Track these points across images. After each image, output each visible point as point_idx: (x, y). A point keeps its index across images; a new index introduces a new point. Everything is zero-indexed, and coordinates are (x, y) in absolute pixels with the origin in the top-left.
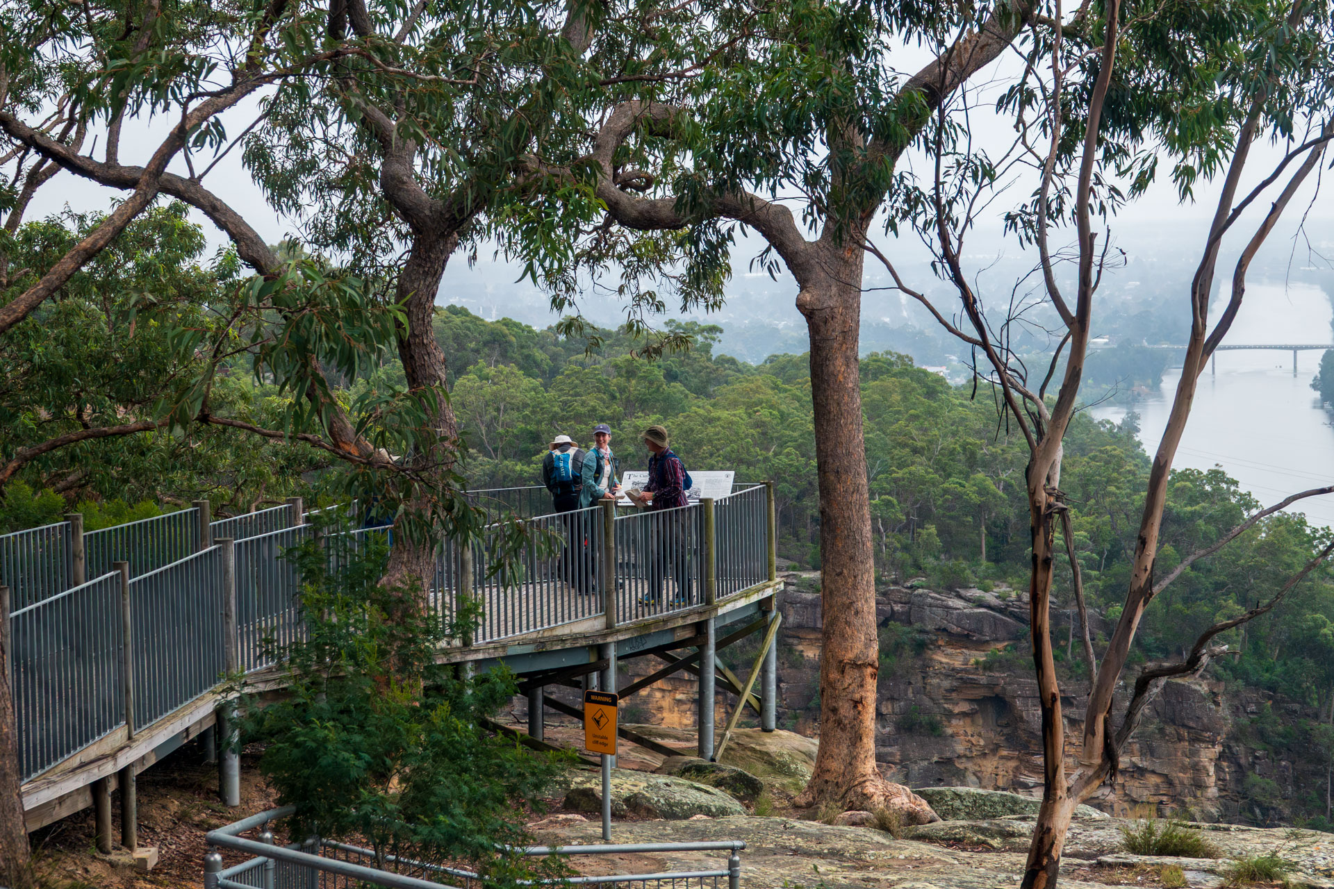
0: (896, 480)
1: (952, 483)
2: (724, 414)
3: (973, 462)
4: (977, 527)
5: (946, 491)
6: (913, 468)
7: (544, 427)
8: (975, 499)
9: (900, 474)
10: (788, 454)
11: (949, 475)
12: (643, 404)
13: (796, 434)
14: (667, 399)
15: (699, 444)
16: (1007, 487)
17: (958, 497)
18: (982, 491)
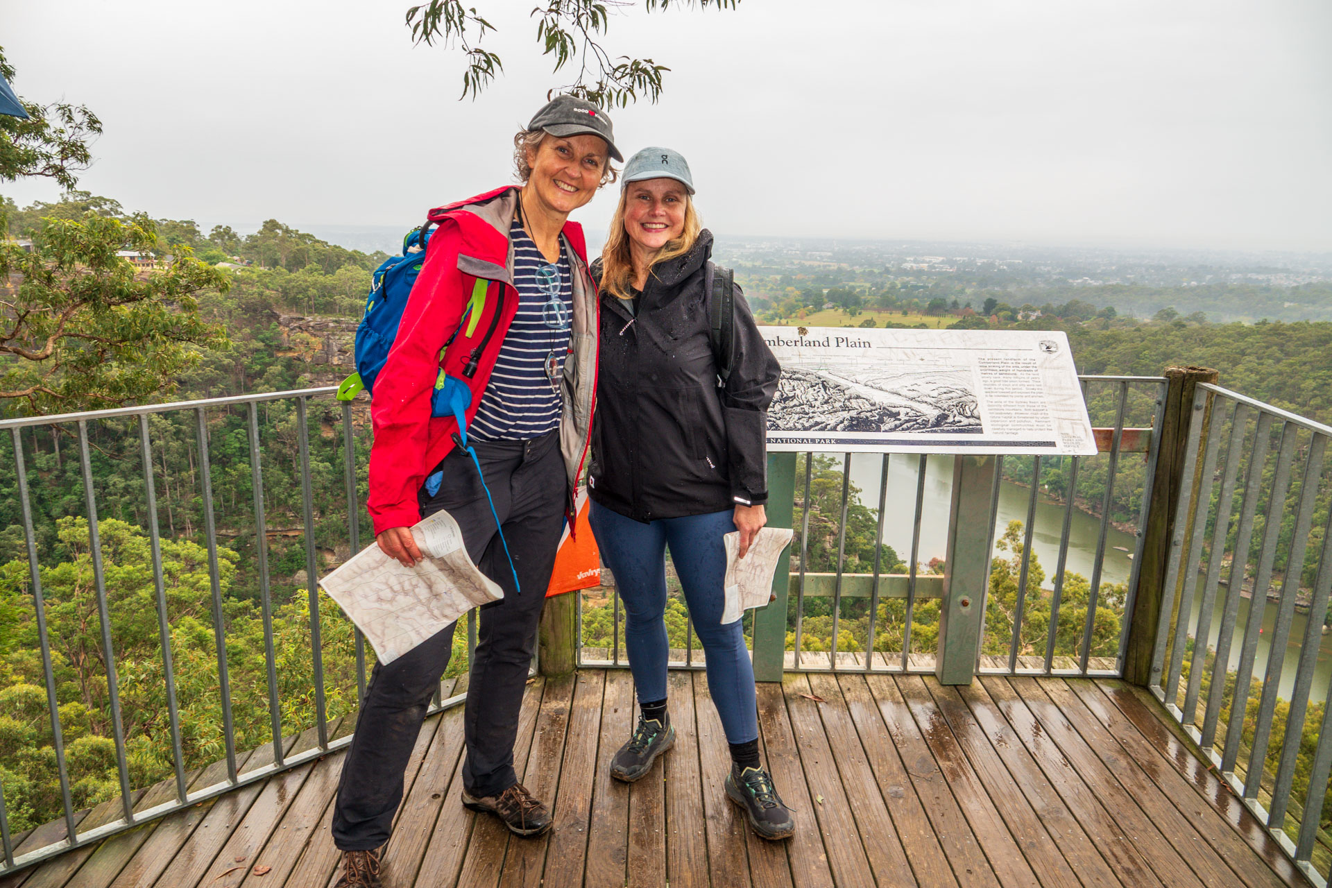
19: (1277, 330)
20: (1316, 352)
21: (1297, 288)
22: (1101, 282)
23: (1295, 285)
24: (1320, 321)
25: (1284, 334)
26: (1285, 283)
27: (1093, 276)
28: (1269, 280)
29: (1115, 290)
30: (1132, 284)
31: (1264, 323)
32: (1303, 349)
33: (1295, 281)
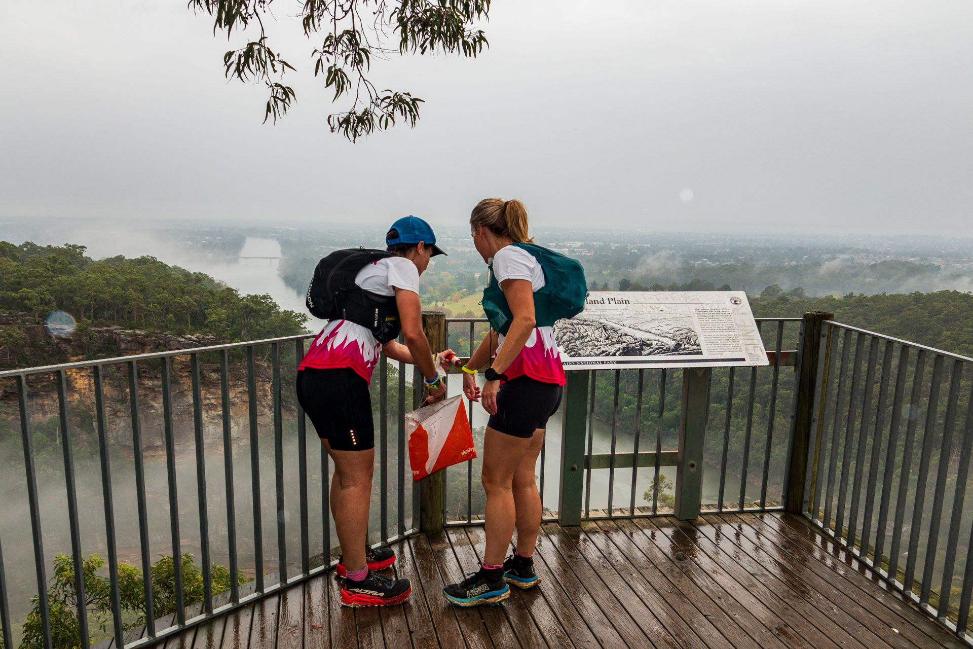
0: (157, 299)
1: (177, 299)
2: (93, 275)
3: (183, 292)
4: (187, 314)
5: (175, 302)
6: (164, 294)
7: (22, 280)
8: (186, 305)
9: (159, 296)
10: (118, 290)
11: (175, 297)
12: (61, 272)
13: (120, 283)
14: (70, 270)
15: (84, 286)
16: (196, 301)
17: (180, 304)
18: (188, 302)
19: (862, 301)
20: (893, 320)
21: (874, 266)
22: (717, 263)
23: (873, 263)
24: (894, 293)
25: (867, 306)
26: (866, 262)
27: (711, 258)
28: (853, 259)
29: (730, 269)
30: (744, 264)
31: (851, 296)
32: (882, 318)
33: (873, 260)
